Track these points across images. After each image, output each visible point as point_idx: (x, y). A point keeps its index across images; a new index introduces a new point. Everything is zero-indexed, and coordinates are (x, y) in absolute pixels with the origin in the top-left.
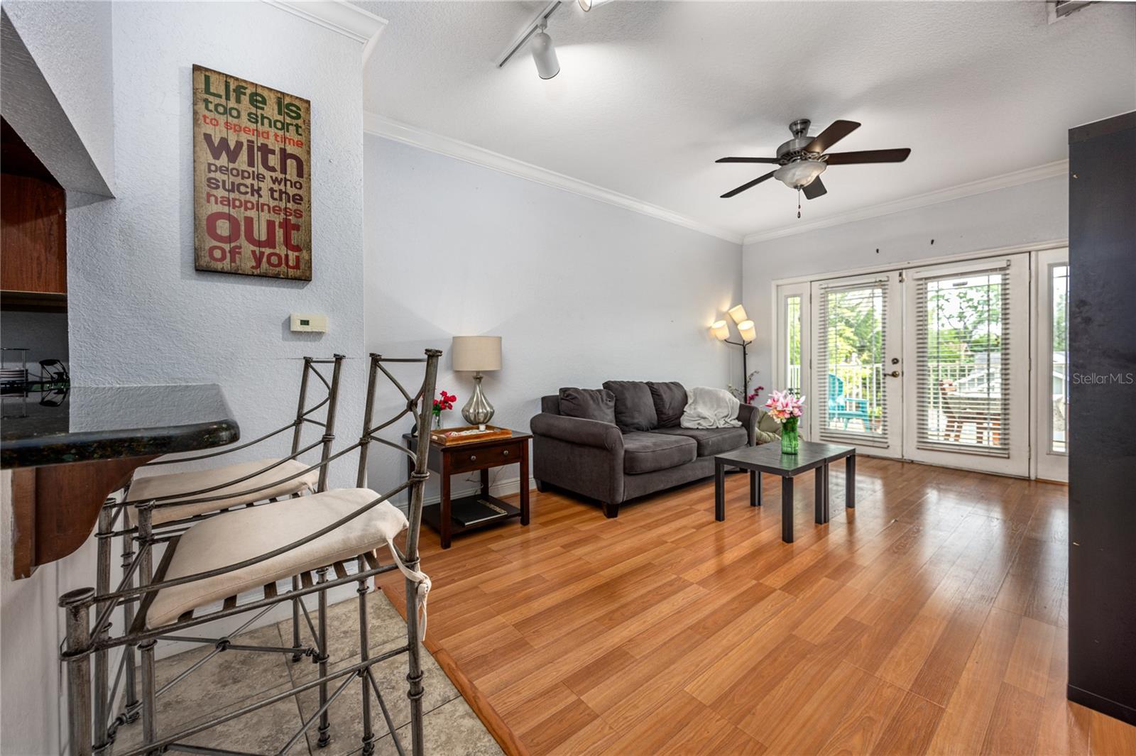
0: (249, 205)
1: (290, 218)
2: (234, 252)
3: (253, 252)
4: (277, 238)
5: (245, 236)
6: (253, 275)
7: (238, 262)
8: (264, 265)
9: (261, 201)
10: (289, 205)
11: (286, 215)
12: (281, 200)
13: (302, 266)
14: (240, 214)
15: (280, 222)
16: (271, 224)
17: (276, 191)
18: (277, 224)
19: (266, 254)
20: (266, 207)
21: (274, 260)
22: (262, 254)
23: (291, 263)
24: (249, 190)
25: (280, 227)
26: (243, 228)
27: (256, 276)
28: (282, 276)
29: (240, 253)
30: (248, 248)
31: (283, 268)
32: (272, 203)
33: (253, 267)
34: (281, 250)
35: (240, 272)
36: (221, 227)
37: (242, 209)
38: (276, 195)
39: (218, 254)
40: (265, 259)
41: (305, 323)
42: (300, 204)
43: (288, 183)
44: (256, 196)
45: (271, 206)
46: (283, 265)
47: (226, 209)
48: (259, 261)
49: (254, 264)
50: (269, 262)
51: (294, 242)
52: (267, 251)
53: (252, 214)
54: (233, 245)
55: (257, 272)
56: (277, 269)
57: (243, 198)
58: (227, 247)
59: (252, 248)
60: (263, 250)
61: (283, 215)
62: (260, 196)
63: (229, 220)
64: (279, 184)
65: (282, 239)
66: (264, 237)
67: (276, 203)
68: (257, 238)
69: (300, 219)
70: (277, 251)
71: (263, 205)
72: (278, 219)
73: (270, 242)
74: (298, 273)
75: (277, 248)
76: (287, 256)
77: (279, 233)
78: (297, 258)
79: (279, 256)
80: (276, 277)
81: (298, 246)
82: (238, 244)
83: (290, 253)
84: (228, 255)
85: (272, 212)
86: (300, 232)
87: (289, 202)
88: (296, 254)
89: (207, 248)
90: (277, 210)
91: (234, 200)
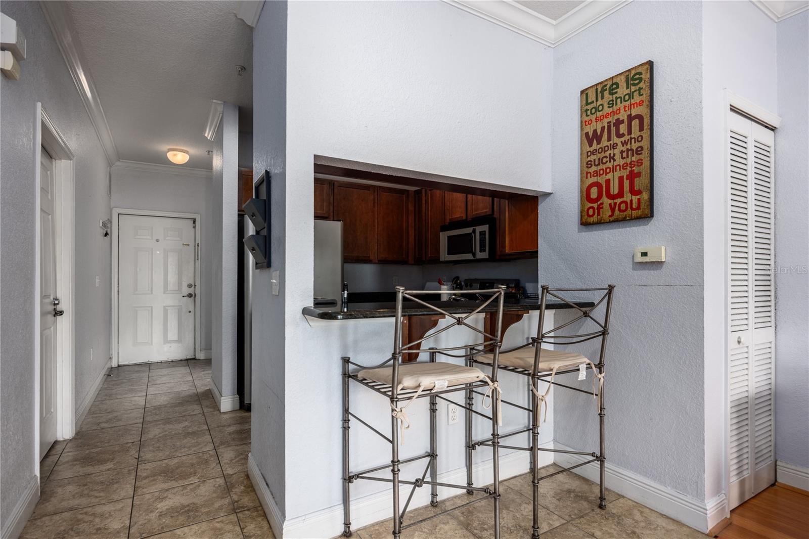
0: (608, 170)
1: (634, 168)
2: (600, 208)
3: (610, 205)
4: (625, 188)
5: (606, 195)
7: (601, 215)
8: (617, 212)
9: (616, 163)
10: (634, 159)
11: (631, 167)
12: (628, 157)
14: (602, 180)
15: (627, 175)
16: (621, 179)
17: (624, 151)
18: (625, 177)
19: (618, 204)
20: (618, 168)
21: (623, 206)
22: (615, 204)
23: (634, 206)
24: (608, 159)
25: (627, 179)
26: (604, 189)
27: (611, 222)
28: (628, 218)
29: (602, 208)
30: (606, 201)
31: (629, 211)
32: (622, 162)
33: (610, 216)
34: (627, 197)
35: (602, 221)
36: (593, 193)
37: (604, 174)
38: (625, 155)
39: (591, 212)
40: (617, 208)
41: (644, 254)
42: (641, 154)
43: (633, 140)
44: (612, 161)
45: (621, 165)
46: (629, 209)
47: (594, 179)
48: (613, 210)
49: (610, 213)
50: (620, 210)
51: (636, 188)
52: (618, 201)
53: (610, 176)
54: (599, 203)
55: (611, 219)
56: (625, 213)
57: (604, 167)
58: (595, 205)
59: (610, 201)
60: (616, 201)
61: (629, 169)
62: (614, 160)
63: (597, 186)
64: (627, 145)
65: (628, 188)
66: (616, 191)
67: (625, 161)
68: (612, 194)
69: (641, 167)
70: (625, 199)
71: (616, 166)
72: (625, 173)
73: (621, 194)
74: (639, 212)
75: (625, 196)
76: (631, 201)
77: (626, 184)
78: (639, 200)
79: (626, 202)
80: (624, 220)
81: (639, 190)
82: (602, 202)
83: (634, 197)
84: (596, 211)
85: (622, 169)
86: (641, 178)
87: (633, 156)
88: (638, 197)
89: (586, 210)
90: (625, 166)
91: (600, 170)
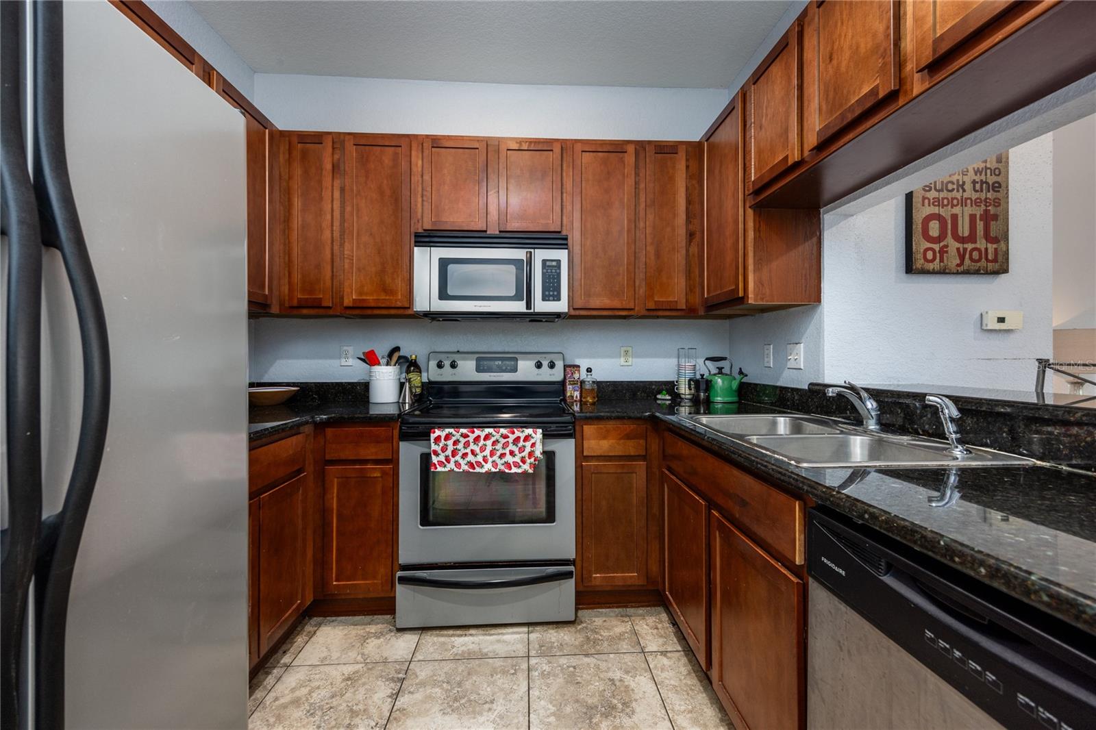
0: (955, 202)
1: (989, 208)
2: (943, 251)
3: (958, 249)
4: (978, 231)
5: (952, 234)
6: (958, 273)
7: (945, 261)
8: (967, 261)
9: (966, 195)
10: (989, 195)
11: (986, 206)
12: (982, 191)
13: (1000, 258)
14: (946, 212)
15: (981, 215)
16: (973, 218)
17: (978, 183)
18: (978, 216)
19: (969, 250)
20: (969, 201)
21: (976, 255)
22: (965, 250)
23: (990, 257)
24: (955, 187)
25: (981, 220)
26: (949, 226)
27: (960, 274)
28: (982, 272)
29: (947, 252)
30: (953, 245)
31: (983, 263)
32: (975, 196)
33: (958, 265)
34: (981, 244)
35: (947, 271)
36: (933, 228)
37: (950, 206)
38: (978, 187)
39: (930, 255)
40: (967, 256)
41: (1001, 320)
42: (999, 191)
43: (989, 171)
44: (961, 190)
45: (973, 199)
46: (983, 260)
47: (935, 210)
48: (962, 258)
49: (958, 262)
50: (971, 258)
51: (993, 234)
52: (970, 246)
53: (957, 210)
54: (942, 244)
55: (961, 269)
56: (978, 264)
57: (950, 195)
58: (937, 247)
59: (957, 245)
60: (966, 246)
61: (983, 207)
62: (964, 191)
63: (939, 221)
64: (981, 175)
65: (982, 232)
66: (966, 234)
67: (978, 195)
68: (961, 235)
69: (998, 208)
70: (978, 245)
71: (966, 199)
72: (978, 211)
73: (972, 238)
74: (996, 266)
75: (978, 242)
76: (986, 249)
77: (980, 226)
78: (996, 250)
79: (978, 250)
80: (977, 272)
81: (996, 237)
82: (946, 243)
83: (989, 246)
84: (938, 255)
85: (974, 205)
86: (998, 222)
87: (989, 191)
88: (995, 246)
89: (922, 251)
90: (978, 202)
91: (943, 199)
